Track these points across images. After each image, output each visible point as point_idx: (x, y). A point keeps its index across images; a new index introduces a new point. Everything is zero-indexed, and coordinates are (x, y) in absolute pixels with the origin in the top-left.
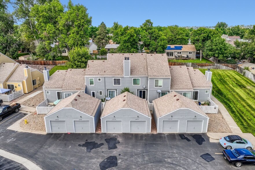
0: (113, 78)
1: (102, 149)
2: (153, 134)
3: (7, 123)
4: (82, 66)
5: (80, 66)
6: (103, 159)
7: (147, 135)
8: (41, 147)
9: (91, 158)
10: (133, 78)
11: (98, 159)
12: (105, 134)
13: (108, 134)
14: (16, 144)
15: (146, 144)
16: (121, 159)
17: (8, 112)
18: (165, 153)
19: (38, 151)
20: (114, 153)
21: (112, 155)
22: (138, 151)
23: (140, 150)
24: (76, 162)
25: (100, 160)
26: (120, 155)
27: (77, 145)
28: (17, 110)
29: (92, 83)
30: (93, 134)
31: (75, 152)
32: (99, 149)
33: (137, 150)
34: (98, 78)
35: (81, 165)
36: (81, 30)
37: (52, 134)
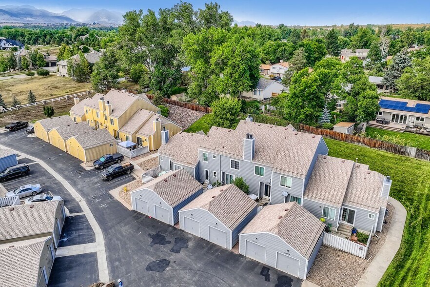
0: (231, 159)
1: (164, 247)
2: (232, 253)
3: (112, 185)
4: (225, 125)
5: (223, 125)
6: (156, 259)
7: (224, 251)
8: (119, 223)
9: (148, 253)
10: (255, 165)
11: (152, 257)
12: (182, 231)
13: (186, 232)
14: (104, 211)
15: (212, 262)
16: (173, 267)
17: (119, 173)
18: (221, 281)
19: (114, 226)
20: (172, 257)
21: (167, 258)
22: (196, 267)
23: (199, 265)
24: (133, 251)
25: (153, 259)
26: (175, 262)
27: (148, 233)
28: (129, 172)
29: (206, 159)
30: (171, 226)
31: (140, 241)
32: (162, 247)
33: (196, 264)
34: (213, 155)
35: (134, 256)
36: (237, 71)
37: (136, 212)
